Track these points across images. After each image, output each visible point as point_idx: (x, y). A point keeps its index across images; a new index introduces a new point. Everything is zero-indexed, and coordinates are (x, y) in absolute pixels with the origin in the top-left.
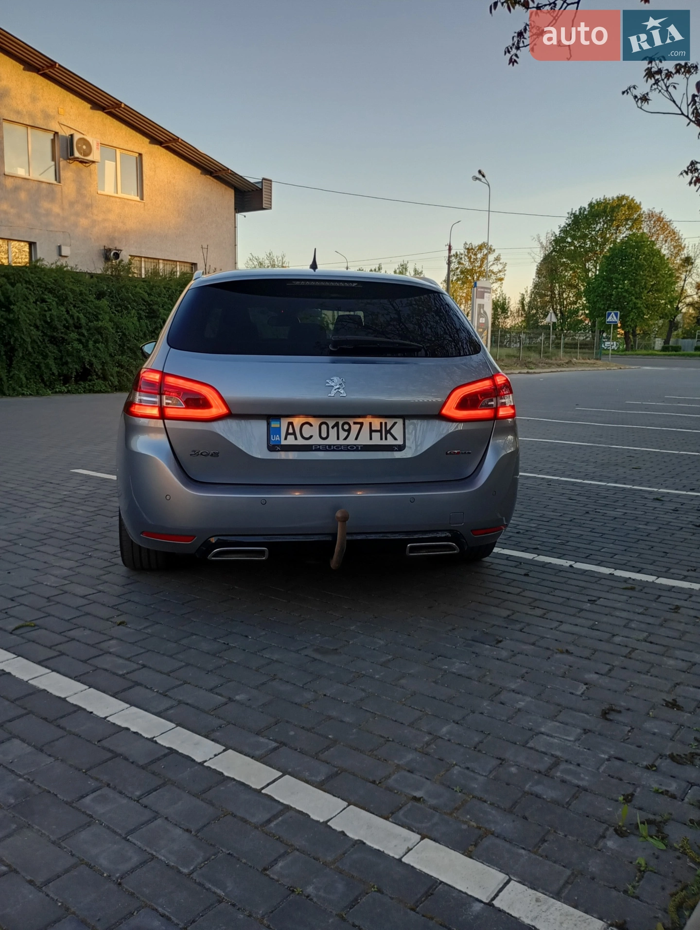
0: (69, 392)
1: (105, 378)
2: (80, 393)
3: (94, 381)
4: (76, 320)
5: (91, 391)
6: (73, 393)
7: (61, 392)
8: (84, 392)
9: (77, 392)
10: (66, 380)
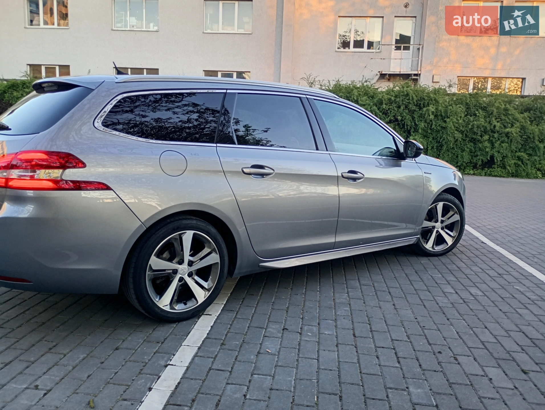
0: (474, 174)
1: (504, 167)
2: (482, 176)
3: (495, 168)
4: (492, 127)
5: (490, 175)
6: (477, 175)
7: (468, 174)
8: (485, 175)
9: (480, 175)
10: (475, 167)
